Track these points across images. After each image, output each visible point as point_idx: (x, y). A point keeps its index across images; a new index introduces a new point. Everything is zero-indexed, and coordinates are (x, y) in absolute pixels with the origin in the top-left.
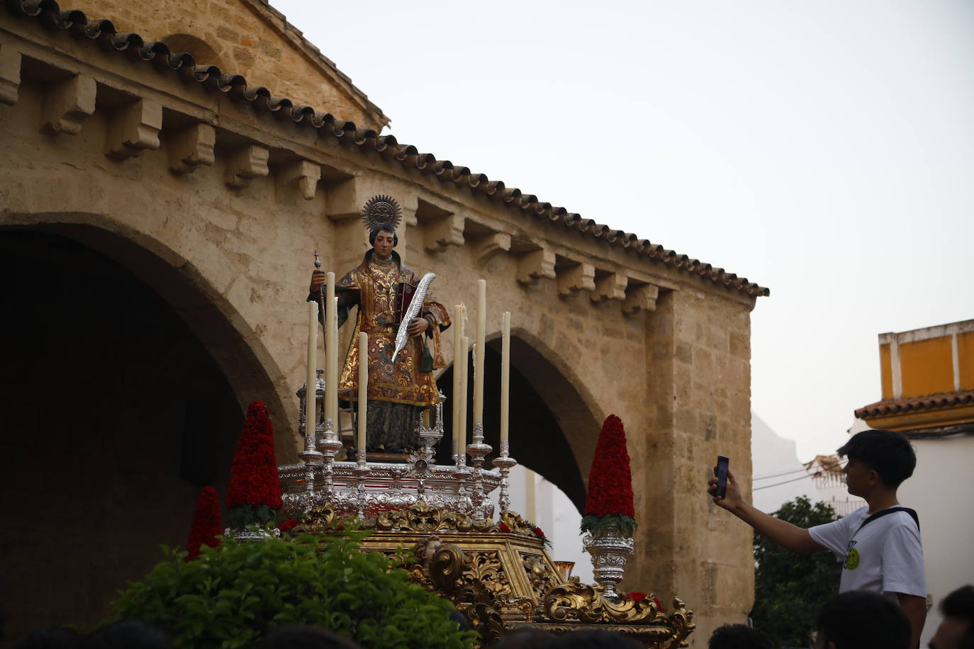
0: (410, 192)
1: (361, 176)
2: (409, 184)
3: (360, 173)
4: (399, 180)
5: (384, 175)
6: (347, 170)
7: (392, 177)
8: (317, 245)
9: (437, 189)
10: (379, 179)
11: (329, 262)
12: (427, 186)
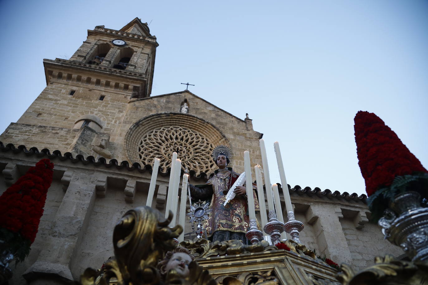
0: (336, 207)
1: (313, 205)
2: (334, 204)
3: (312, 204)
4: (329, 203)
5: (322, 203)
6: (306, 203)
7: (326, 203)
8: (306, 233)
9: (347, 203)
10: (321, 205)
11: (313, 238)
12: (342, 203)
